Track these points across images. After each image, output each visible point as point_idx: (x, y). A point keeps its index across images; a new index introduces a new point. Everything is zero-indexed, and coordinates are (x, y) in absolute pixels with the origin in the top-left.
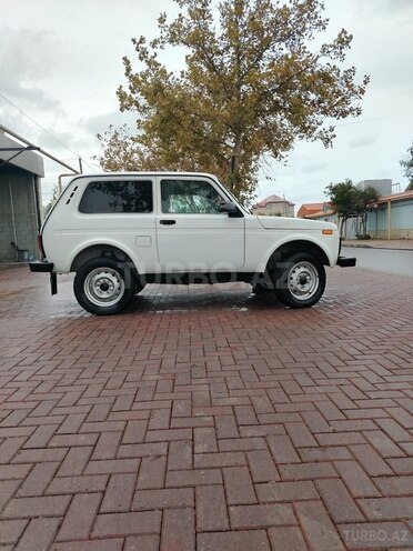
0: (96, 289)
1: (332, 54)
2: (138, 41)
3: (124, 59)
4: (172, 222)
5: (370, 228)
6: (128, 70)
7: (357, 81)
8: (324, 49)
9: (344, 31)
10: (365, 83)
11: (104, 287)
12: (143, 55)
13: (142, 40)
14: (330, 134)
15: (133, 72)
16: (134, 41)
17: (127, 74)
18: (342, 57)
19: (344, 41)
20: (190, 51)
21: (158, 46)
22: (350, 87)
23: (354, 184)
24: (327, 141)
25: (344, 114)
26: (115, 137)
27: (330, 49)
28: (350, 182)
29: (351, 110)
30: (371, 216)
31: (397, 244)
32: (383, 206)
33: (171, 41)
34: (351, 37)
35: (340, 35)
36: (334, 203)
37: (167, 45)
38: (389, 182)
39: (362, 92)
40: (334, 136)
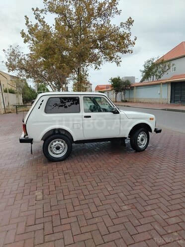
0: (54, 150)
1: (125, 27)
2: (35, 9)
3: (26, 16)
5: (127, 97)
6: (28, 22)
7: (132, 38)
8: (122, 24)
9: (130, 18)
10: (135, 40)
11: (58, 148)
12: (37, 17)
13: (37, 10)
14: (119, 60)
15: (30, 24)
16: (33, 9)
17: (26, 24)
18: (129, 29)
19: (130, 22)
20: (57, 16)
21: (44, 12)
22: (129, 41)
23: (121, 78)
24: (118, 63)
25: (125, 52)
26: (13, 52)
27: (124, 25)
28: (119, 77)
29: (129, 51)
30: (127, 92)
31: (139, 105)
32: (132, 88)
33: (50, 11)
34: (133, 21)
35: (128, 19)
36: (113, 86)
37: (48, 13)
38: (133, 78)
39: (134, 43)
40: (121, 61)
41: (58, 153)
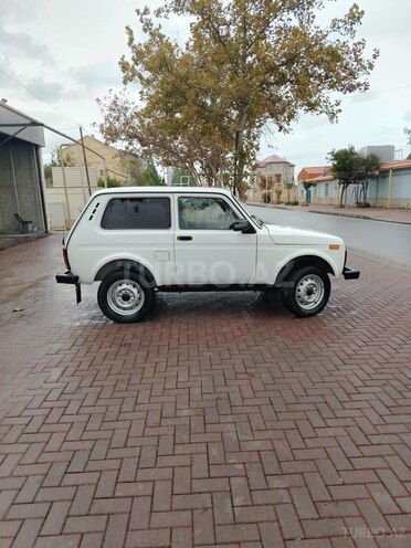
0: (119, 300)
1: (342, 30)
2: (142, 11)
3: (127, 28)
4: (189, 238)
5: (370, 194)
6: (131, 40)
7: (366, 55)
8: (335, 25)
9: (355, 6)
10: (375, 57)
11: (126, 298)
12: (147, 27)
13: (146, 11)
14: (336, 108)
15: (135, 42)
16: (138, 12)
17: (130, 44)
18: (352, 32)
19: (355, 16)
20: (195, 19)
21: (163, 14)
22: (358, 61)
23: (357, 150)
24: (332, 116)
25: (351, 88)
26: (114, 102)
27: (341, 24)
28: (352, 148)
29: (359, 85)
30: (372, 184)
31: (396, 216)
32: (384, 174)
33: (176, 10)
34: (363, 13)
35: (351, 10)
36: (335, 169)
37: (172, 15)
38: (391, 149)
39: (371, 67)
40: (340, 111)
41: (125, 306)
